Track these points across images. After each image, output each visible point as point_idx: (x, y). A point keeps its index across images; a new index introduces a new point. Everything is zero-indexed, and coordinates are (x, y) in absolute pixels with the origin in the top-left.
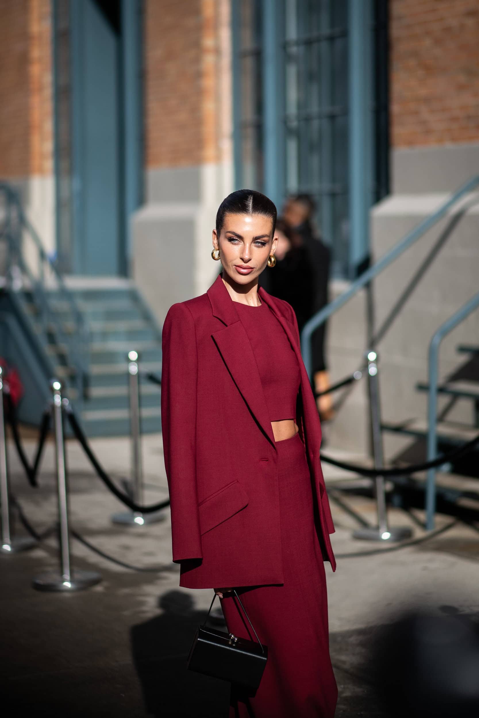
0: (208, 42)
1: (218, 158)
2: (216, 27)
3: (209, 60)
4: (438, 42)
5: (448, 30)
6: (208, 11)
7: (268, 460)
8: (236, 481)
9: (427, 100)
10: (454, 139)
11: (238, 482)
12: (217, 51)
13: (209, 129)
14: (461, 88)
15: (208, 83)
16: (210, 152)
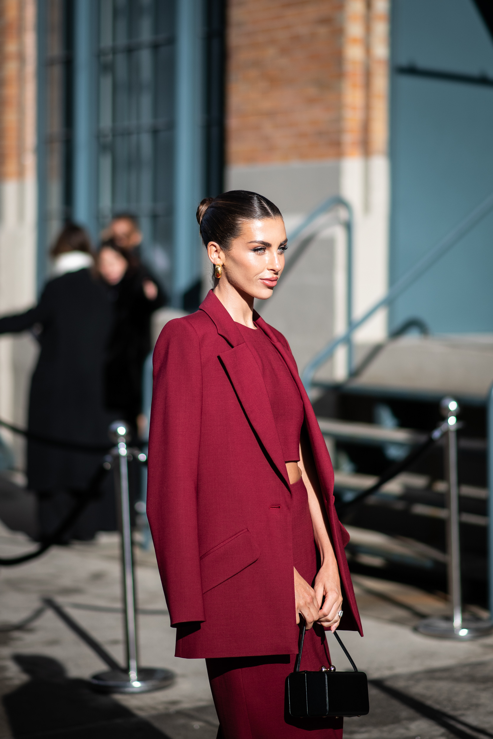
0: (11, 47)
1: (21, 174)
2: (20, 30)
3: (11, 67)
4: (284, 51)
5: (296, 39)
6: (12, 13)
7: (279, 507)
8: (246, 530)
9: (270, 114)
10: (303, 156)
11: (248, 531)
12: (21, 57)
13: (11, 142)
14: (311, 101)
15: (11, 91)
16: (11, 167)
